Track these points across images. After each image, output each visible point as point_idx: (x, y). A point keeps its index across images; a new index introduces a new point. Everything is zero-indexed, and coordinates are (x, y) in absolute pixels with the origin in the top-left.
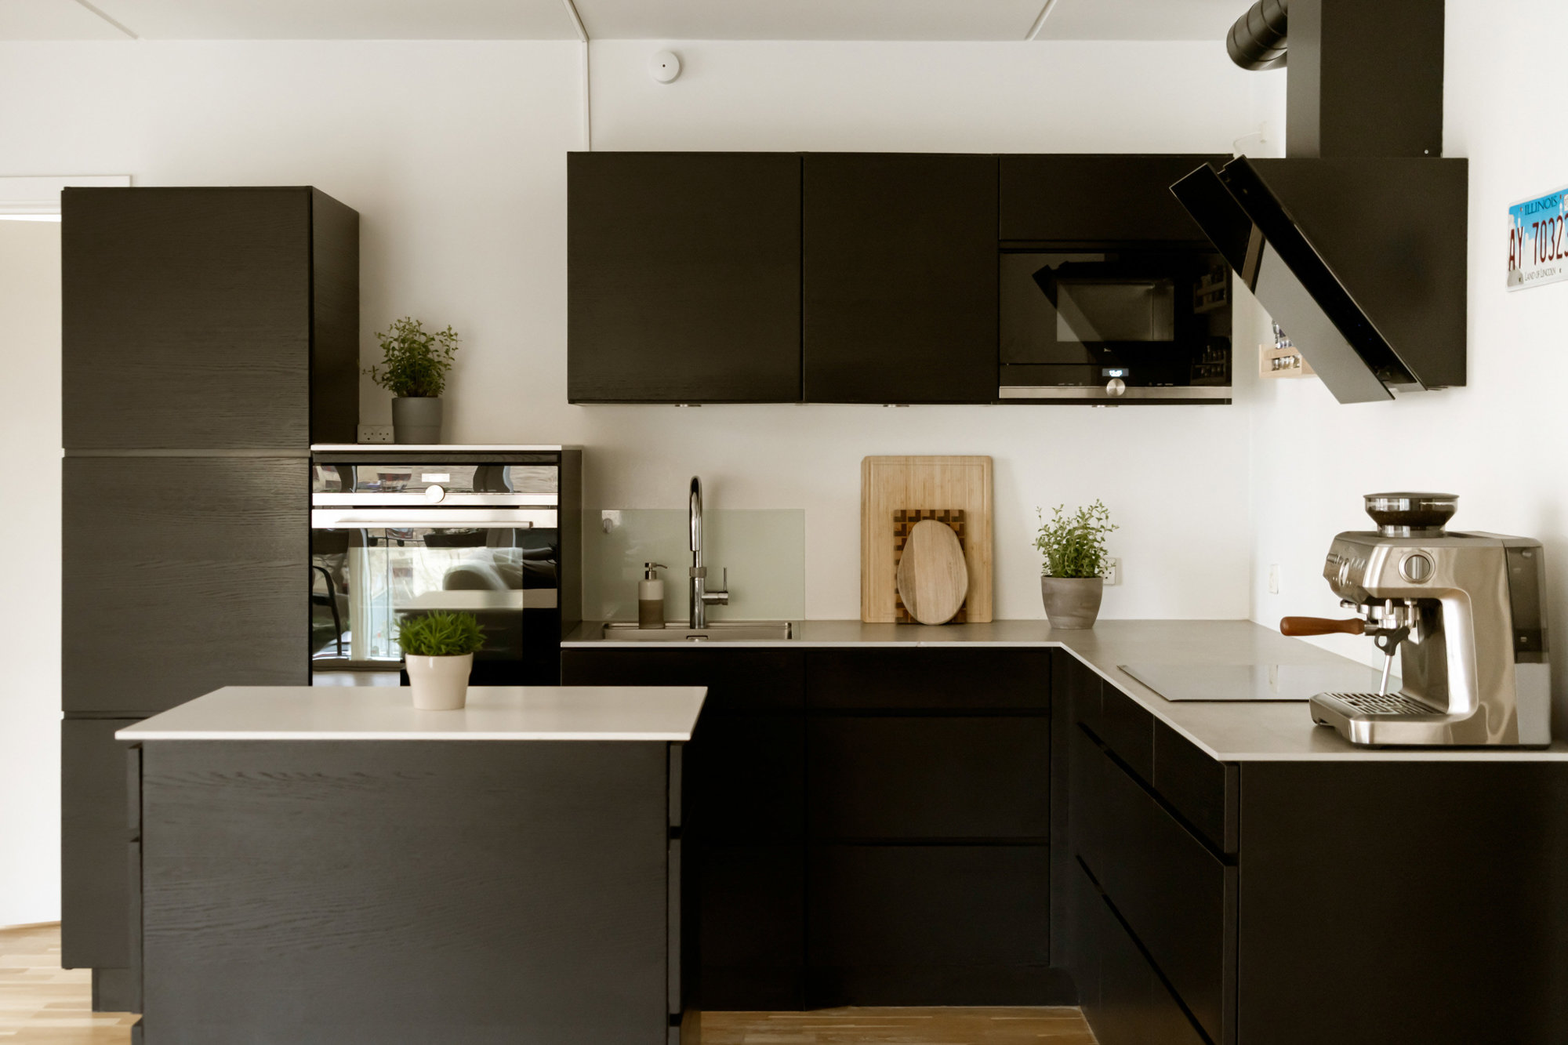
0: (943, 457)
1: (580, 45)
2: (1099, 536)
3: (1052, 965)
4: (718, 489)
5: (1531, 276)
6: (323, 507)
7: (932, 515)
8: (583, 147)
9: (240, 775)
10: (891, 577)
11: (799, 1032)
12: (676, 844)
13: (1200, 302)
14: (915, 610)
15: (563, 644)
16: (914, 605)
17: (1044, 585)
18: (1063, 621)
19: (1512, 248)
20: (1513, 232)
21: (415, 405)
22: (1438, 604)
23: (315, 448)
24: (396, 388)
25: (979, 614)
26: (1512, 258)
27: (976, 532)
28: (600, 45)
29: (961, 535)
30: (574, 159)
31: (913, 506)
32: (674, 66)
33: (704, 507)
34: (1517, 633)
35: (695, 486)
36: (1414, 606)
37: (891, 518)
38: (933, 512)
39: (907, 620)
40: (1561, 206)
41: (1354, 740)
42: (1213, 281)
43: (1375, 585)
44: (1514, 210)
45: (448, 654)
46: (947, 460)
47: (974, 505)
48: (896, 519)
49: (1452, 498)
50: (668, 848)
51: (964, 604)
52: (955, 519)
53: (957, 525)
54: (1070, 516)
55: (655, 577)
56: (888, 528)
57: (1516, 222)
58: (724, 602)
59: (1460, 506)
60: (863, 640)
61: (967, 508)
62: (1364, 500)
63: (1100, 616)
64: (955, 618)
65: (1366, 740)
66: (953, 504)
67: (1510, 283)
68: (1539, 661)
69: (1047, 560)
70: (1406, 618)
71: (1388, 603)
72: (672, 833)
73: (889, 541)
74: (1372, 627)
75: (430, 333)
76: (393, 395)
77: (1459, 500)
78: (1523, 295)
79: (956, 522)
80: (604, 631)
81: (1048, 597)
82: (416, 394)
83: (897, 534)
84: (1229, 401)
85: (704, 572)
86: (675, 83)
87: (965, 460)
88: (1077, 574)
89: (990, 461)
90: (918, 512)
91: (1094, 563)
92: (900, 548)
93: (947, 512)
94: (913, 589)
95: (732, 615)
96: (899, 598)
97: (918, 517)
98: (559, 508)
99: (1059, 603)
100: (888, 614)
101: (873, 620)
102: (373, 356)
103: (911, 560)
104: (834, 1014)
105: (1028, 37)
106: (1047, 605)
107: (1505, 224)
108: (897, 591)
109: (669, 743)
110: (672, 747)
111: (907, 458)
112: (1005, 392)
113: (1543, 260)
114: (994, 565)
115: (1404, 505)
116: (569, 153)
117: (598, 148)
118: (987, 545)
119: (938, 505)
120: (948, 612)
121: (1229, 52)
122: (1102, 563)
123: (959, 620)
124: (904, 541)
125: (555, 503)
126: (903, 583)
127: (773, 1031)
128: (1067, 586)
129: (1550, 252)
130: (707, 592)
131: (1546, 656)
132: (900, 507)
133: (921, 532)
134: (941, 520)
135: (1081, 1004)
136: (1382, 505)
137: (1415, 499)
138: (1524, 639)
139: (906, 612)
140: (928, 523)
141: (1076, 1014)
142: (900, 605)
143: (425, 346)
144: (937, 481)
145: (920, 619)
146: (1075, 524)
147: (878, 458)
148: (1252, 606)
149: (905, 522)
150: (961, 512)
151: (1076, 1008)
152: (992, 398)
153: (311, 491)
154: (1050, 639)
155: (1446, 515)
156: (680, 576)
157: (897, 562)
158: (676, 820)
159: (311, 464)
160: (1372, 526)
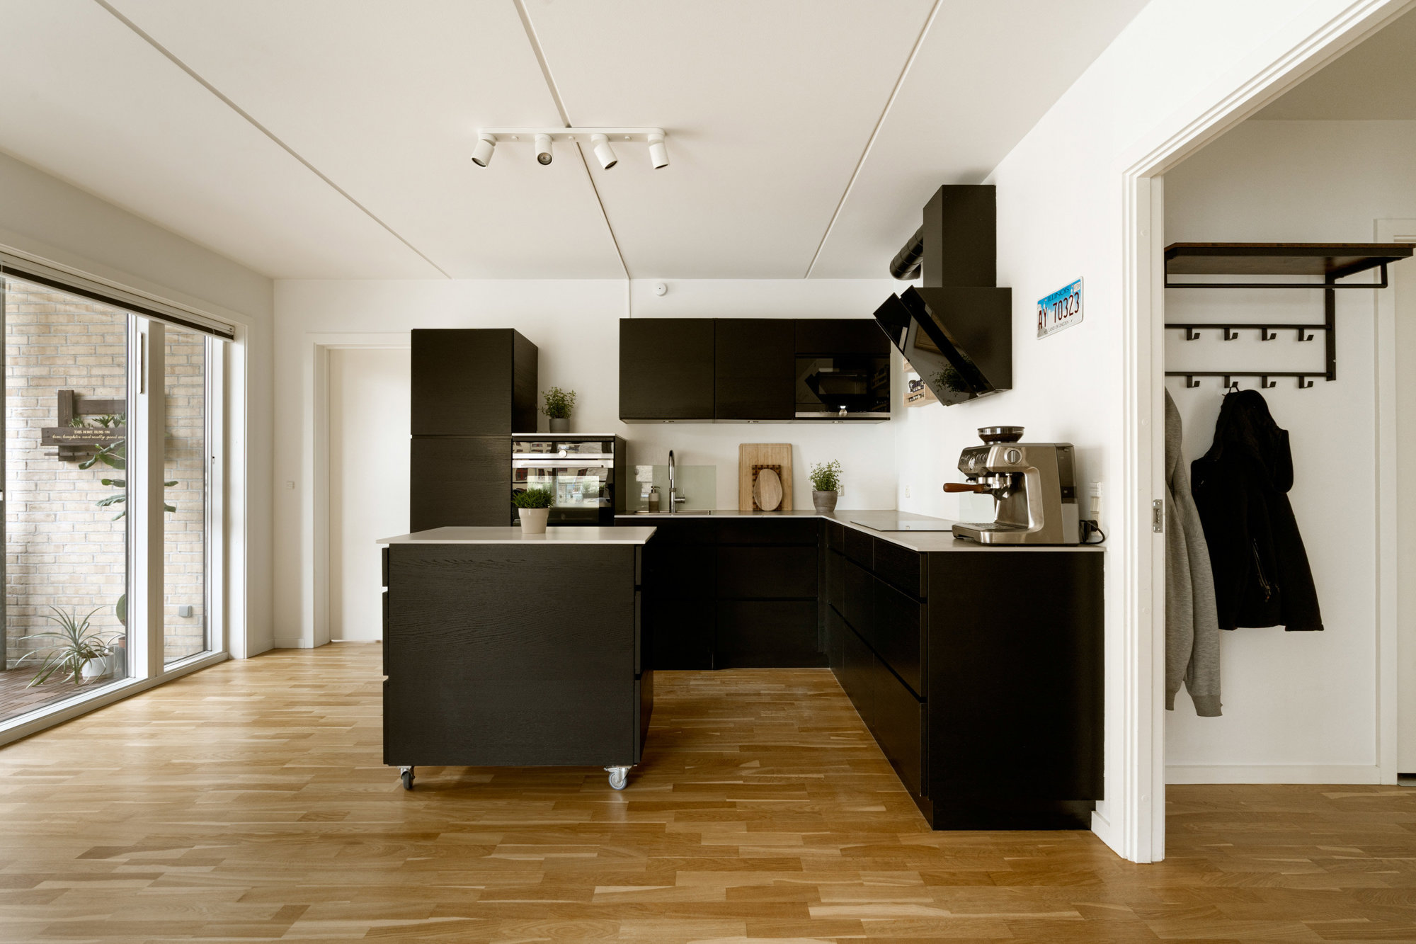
0: (772, 444)
1: (627, 281)
2: (836, 474)
3: (819, 651)
4: (681, 456)
5: (1052, 329)
6: (517, 459)
7: (768, 467)
8: (627, 316)
9: (434, 561)
10: (751, 492)
11: (713, 679)
12: (639, 593)
13: (874, 384)
14: (761, 505)
15: (615, 516)
16: (761, 503)
17: (813, 494)
18: (821, 509)
19: (1040, 319)
20: (1040, 312)
21: (558, 421)
22: (1023, 475)
23: (513, 434)
24: (551, 415)
25: (787, 507)
26: (1040, 324)
27: (785, 474)
28: (635, 281)
29: (780, 475)
30: (624, 322)
31: (760, 463)
32: (663, 290)
33: (675, 464)
34: (1063, 488)
35: (671, 454)
36: (1010, 476)
37: (751, 468)
38: (768, 466)
39: (757, 509)
40: (1072, 290)
41: (982, 541)
42: (880, 374)
43: (992, 465)
44: (1040, 302)
45: (537, 507)
46: (774, 445)
47: (785, 463)
48: (753, 469)
49: (1021, 428)
50: (635, 595)
51: (781, 503)
52: (777, 469)
53: (778, 471)
54: (824, 466)
55: (655, 492)
56: (750, 472)
57: (1042, 307)
58: (683, 502)
59: (1025, 432)
60: (740, 515)
61: (782, 465)
62: (978, 431)
63: (837, 508)
64: (777, 508)
65: (988, 541)
66: (776, 463)
67: (1039, 335)
68: (1073, 502)
69: (815, 484)
70: (1005, 482)
71: (997, 475)
72: (637, 588)
73: (750, 477)
74: (988, 488)
75: (565, 393)
76: (549, 418)
77: (1024, 430)
78: (1046, 340)
79: (777, 470)
80: (635, 512)
81: (815, 499)
82: (559, 417)
83: (753, 474)
84: (889, 419)
85: (675, 490)
86: (665, 296)
87: (781, 445)
88: (827, 489)
89: (791, 445)
90: (762, 466)
91: (834, 486)
92: (754, 480)
93: (774, 466)
94: (760, 497)
95: (686, 507)
96: (754, 501)
97: (762, 468)
98: (614, 460)
99: (820, 501)
100: (750, 507)
101: (744, 510)
102: (542, 403)
103: (759, 484)
104: (728, 671)
105: (805, 277)
106: (815, 503)
107: (1035, 309)
108: (753, 498)
109: (636, 545)
110: (637, 548)
111: (757, 444)
112: (798, 415)
113: (1060, 319)
114: (792, 487)
115: (999, 431)
116: (621, 320)
117: (633, 317)
118: (790, 480)
119: (770, 463)
120: (775, 505)
121: (891, 271)
122: (837, 486)
123: (779, 509)
124: (756, 477)
125: (613, 457)
126: (756, 494)
127: (702, 679)
128: (823, 494)
129: (1064, 314)
130: (676, 498)
131: (1076, 500)
132: (754, 464)
133: (762, 473)
134: (771, 469)
135: (831, 667)
136: (988, 432)
137: (1003, 429)
138: (1066, 492)
139: (757, 506)
140: (766, 470)
141: (829, 671)
142: (754, 503)
143: (563, 398)
144: (770, 454)
145: (763, 509)
146: (826, 470)
147: (746, 445)
148: (897, 505)
149: (757, 470)
150: (779, 466)
151: (829, 669)
152: (794, 418)
153: (512, 453)
154: (816, 514)
155: (1018, 436)
156: (665, 493)
157: (754, 486)
158: (639, 582)
159: (512, 441)
160: (981, 443)
